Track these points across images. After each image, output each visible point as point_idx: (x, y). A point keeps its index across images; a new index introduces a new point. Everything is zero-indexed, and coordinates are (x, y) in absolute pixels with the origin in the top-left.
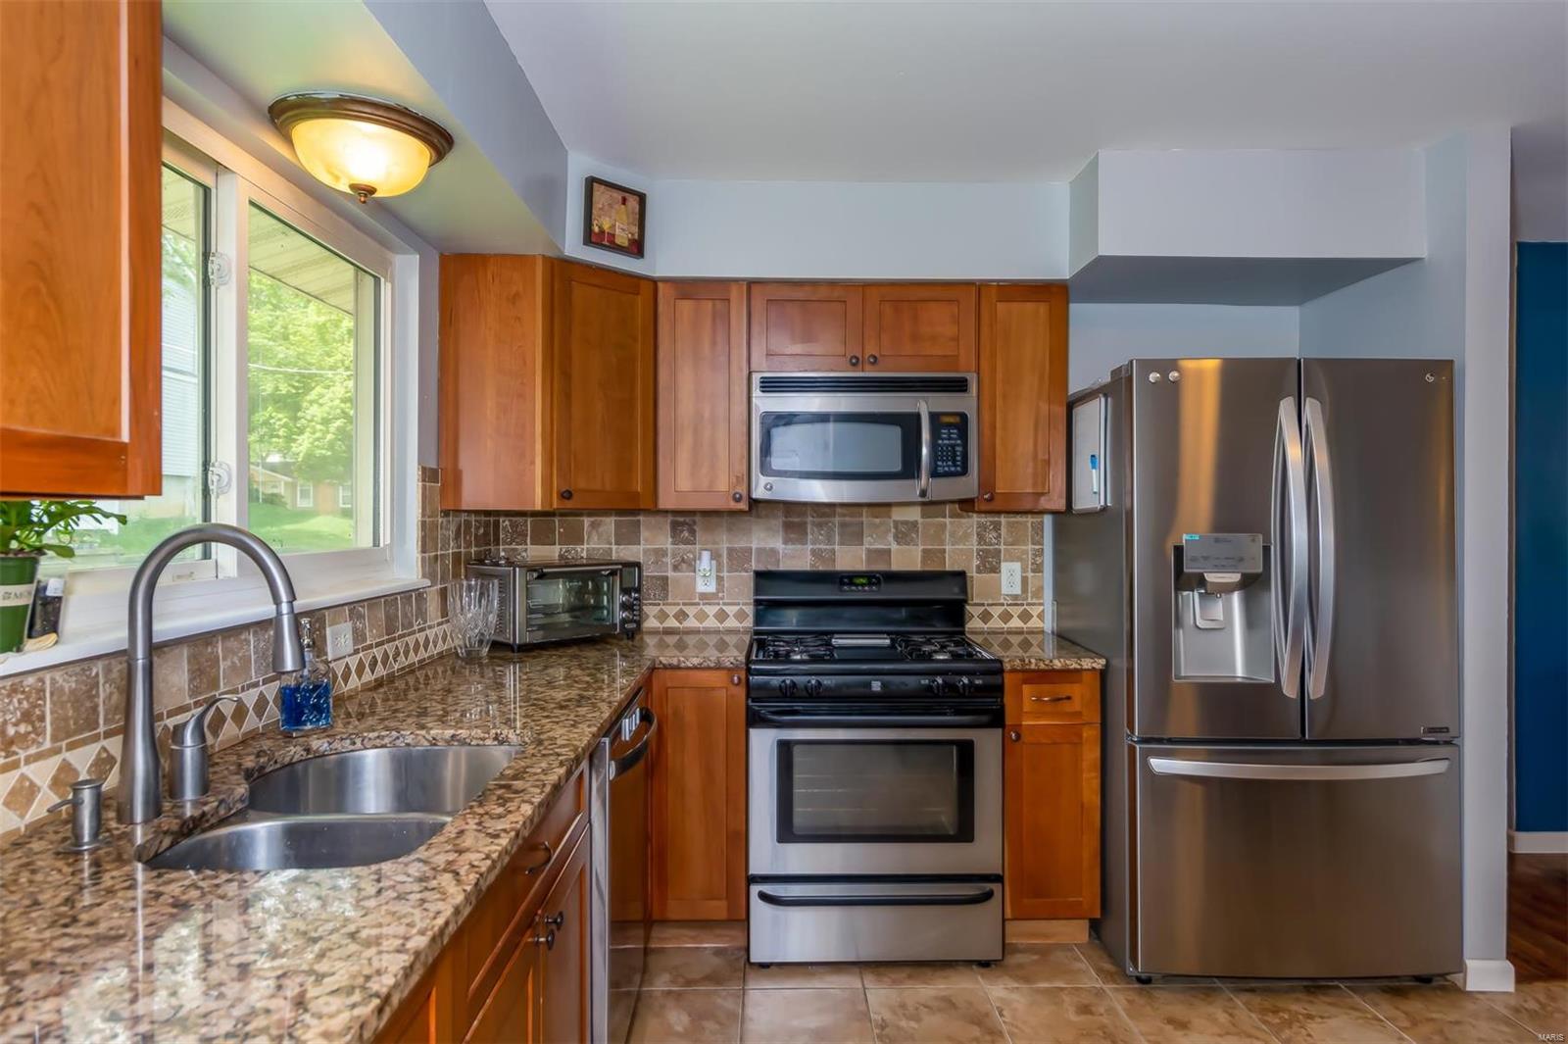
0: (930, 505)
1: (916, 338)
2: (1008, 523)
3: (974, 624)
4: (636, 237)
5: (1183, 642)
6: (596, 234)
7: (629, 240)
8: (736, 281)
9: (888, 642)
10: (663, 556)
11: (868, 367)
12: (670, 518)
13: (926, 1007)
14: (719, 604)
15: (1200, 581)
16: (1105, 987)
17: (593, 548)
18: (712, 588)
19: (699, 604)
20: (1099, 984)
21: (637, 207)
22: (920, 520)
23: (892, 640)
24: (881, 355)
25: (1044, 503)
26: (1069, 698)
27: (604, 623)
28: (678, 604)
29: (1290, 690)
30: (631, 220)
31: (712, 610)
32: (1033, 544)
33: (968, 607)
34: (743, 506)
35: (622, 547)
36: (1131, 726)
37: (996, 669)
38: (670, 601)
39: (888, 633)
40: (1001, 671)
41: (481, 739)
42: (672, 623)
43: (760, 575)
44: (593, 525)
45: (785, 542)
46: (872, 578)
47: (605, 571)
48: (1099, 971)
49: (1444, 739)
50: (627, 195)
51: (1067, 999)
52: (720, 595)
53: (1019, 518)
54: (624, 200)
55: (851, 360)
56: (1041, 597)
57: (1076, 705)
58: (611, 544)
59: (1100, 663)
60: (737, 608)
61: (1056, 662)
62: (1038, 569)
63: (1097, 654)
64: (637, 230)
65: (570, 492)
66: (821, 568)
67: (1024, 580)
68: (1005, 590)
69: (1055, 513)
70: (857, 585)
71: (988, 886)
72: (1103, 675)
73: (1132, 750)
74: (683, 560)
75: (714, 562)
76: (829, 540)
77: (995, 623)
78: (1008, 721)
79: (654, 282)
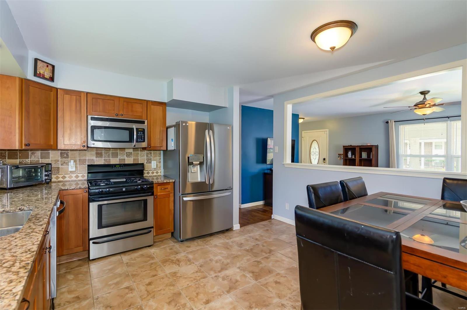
0: (135, 149)
1: (132, 111)
2: (153, 153)
3: (145, 175)
4: (52, 76)
5: (189, 175)
6: (38, 74)
7: (49, 77)
8: (83, 92)
9: (125, 180)
10: (58, 162)
11: (120, 116)
12: (60, 151)
13: (137, 257)
14: (76, 174)
15: (192, 163)
16: (175, 244)
17: (33, 160)
18: (74, 169)
19: (70, 174)
20: (174, 244)
21: (52, 68)
22: (133, 152)
23: (126, 180)
24: (124, 114)
25: (162, 149)
26: (167, 188)
27: (39, 180)
28: (63, 174)
29: (207, 183)
30: (50, 72)
31: (74, 175)
32: (159, 157)
33: (144, 171)
34: (85, 148)
35: (43, 159)
36: (180, 192)
37: (152, 183)
38: (60, 173)
39: (125, 178)
40: (153, 184)
41: (14, 210)
42: (61, 179)
43: (88, 166)
44: (32, 153)
45: (96, 157)
46: (120, 165)
47: (39, 166)
48: (174, 242)
49: (231, 189)
50: (48, 65)
51: (167, 248)
52: (77, 171)
53: (156, 152)
54: (47, 66)
55: (116, 115)
56: (161, 168)
57: (169, 190)
58: (39, 159)
59: (173, 181)
60: (82, 174)
61: (165, 181)
62: (160, 162)
63: (172, 179)
64: (52, 75)
65: (29, 144)
66: (107, 164)
67: (157, 165)
68: (153, 167)
69: (164, 151)
70: (117, 167)
71: (150, 229)
72: (174, 182)
73: (180, 196)
74: (64, 163)
75: (75, 163)
76: (109, 156)
77: (150, 174)
78: (155, 194)
79: (57, 89)
